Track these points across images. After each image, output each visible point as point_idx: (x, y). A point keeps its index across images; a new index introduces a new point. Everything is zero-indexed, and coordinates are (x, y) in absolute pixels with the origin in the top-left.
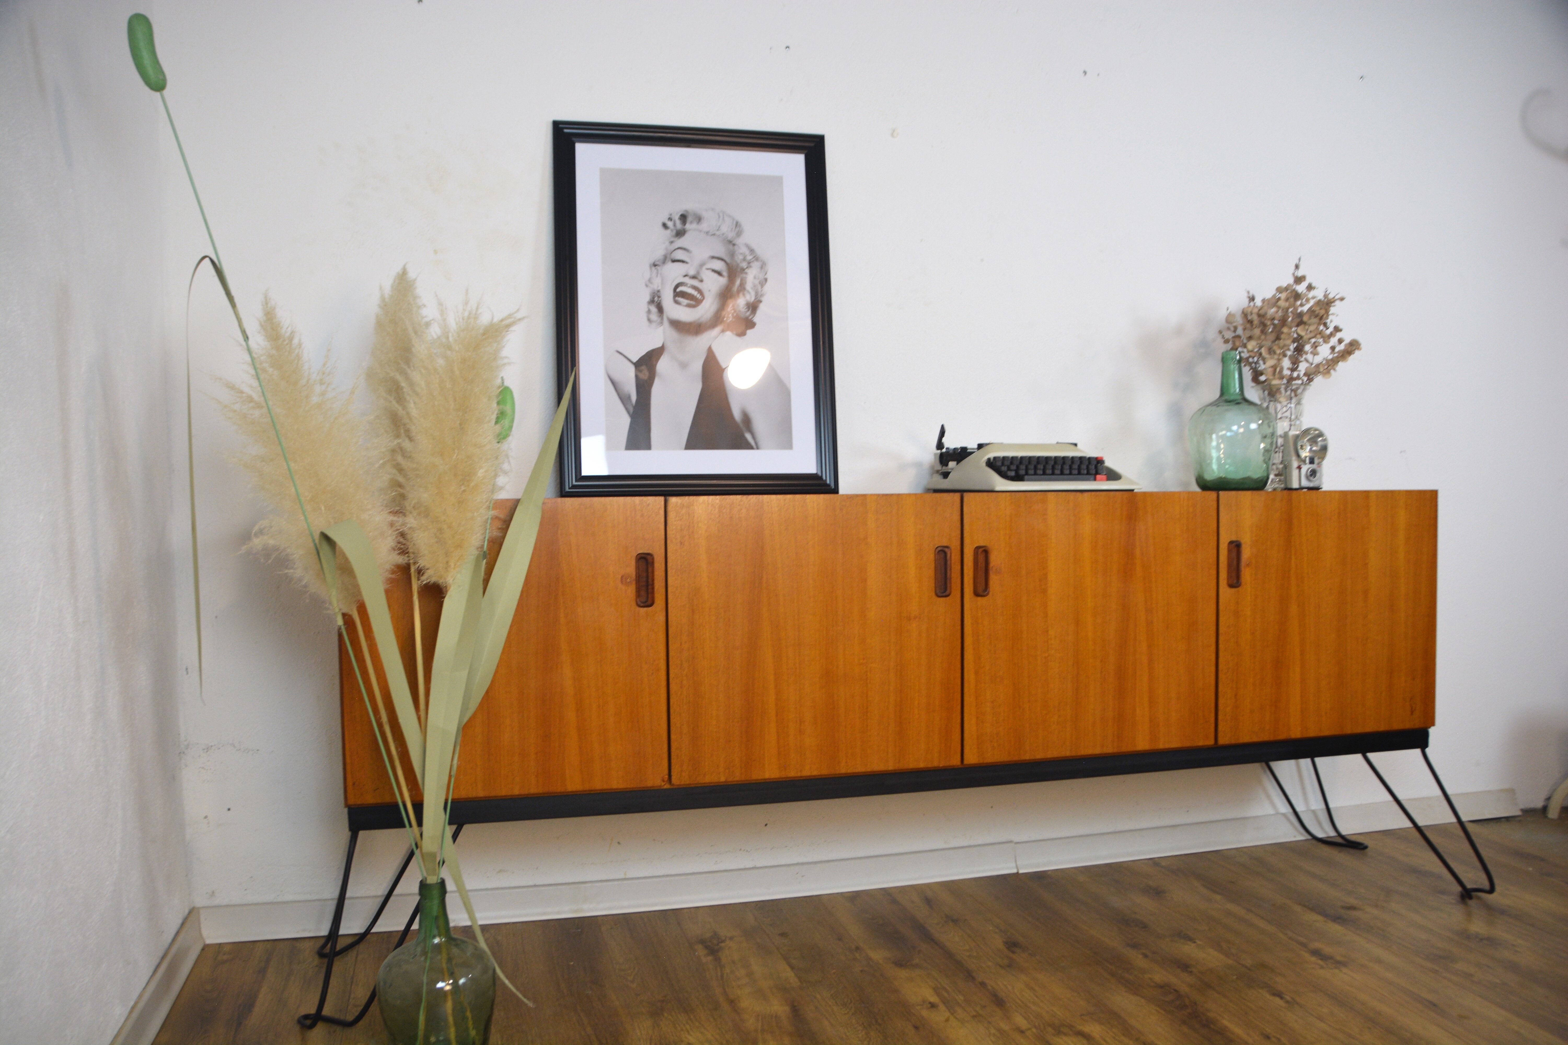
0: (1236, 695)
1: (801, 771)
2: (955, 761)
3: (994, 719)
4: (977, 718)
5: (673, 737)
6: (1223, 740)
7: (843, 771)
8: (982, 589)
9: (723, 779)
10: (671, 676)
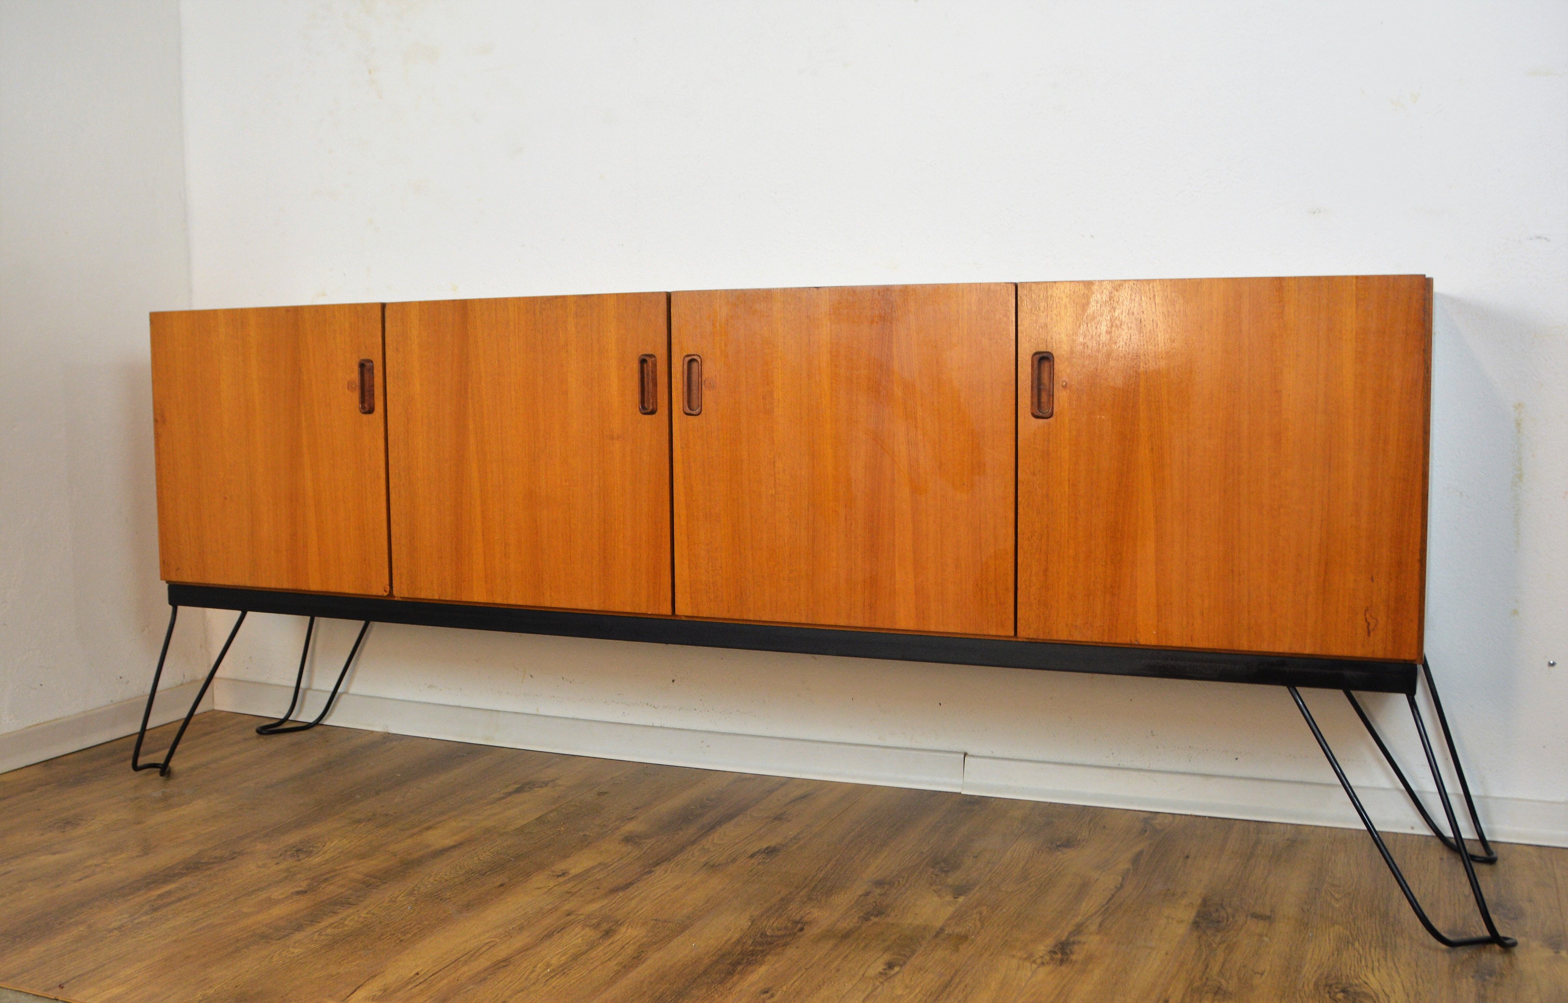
0: (1046, 571)
1: (507, 598)
2: (666, 610)
3: (710, 564)
4: (690, 561)
5: (393, 547)
6: (1024, 633)
7: (548, 604)
8: (693, 407)
9: (436, 597)
10: (391, 485)
